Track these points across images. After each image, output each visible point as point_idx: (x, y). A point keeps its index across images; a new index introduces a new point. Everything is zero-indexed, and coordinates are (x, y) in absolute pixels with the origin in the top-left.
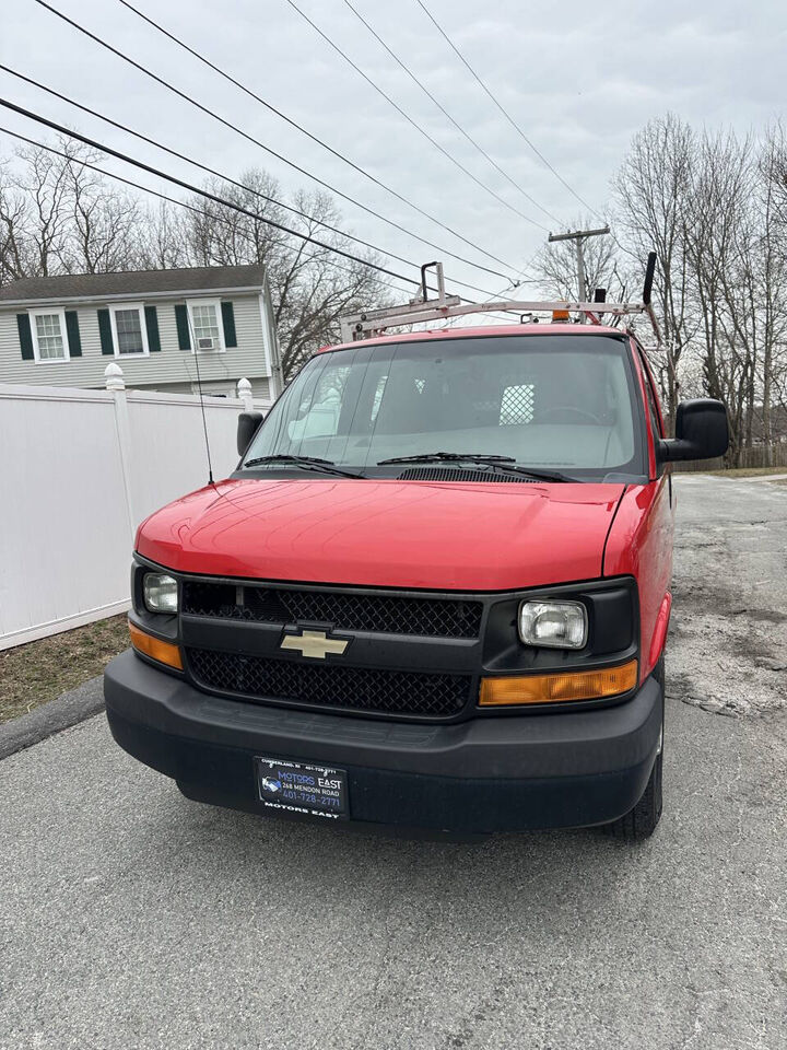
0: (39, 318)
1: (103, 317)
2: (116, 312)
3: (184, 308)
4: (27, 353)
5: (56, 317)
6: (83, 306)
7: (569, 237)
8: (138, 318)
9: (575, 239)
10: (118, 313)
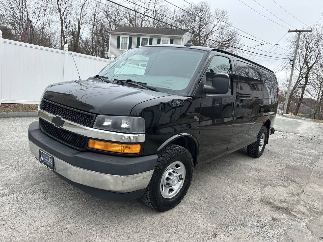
0: (123, 37)
1: (139, 39)
2: (142, 38)
3: (160, 40)
4: (118, 47)
5: (127, 38)
6: (134, 36)
7: (296, 31)
8: (147, 41)
9: (298, 33)
10: (142, 39)
